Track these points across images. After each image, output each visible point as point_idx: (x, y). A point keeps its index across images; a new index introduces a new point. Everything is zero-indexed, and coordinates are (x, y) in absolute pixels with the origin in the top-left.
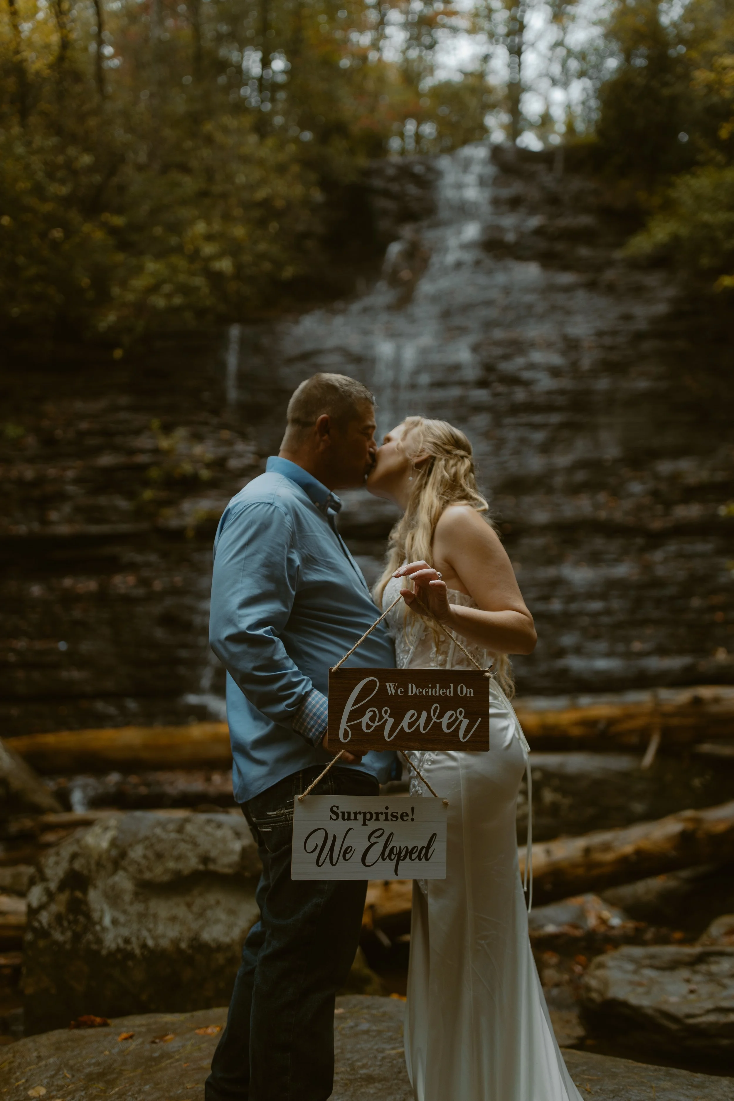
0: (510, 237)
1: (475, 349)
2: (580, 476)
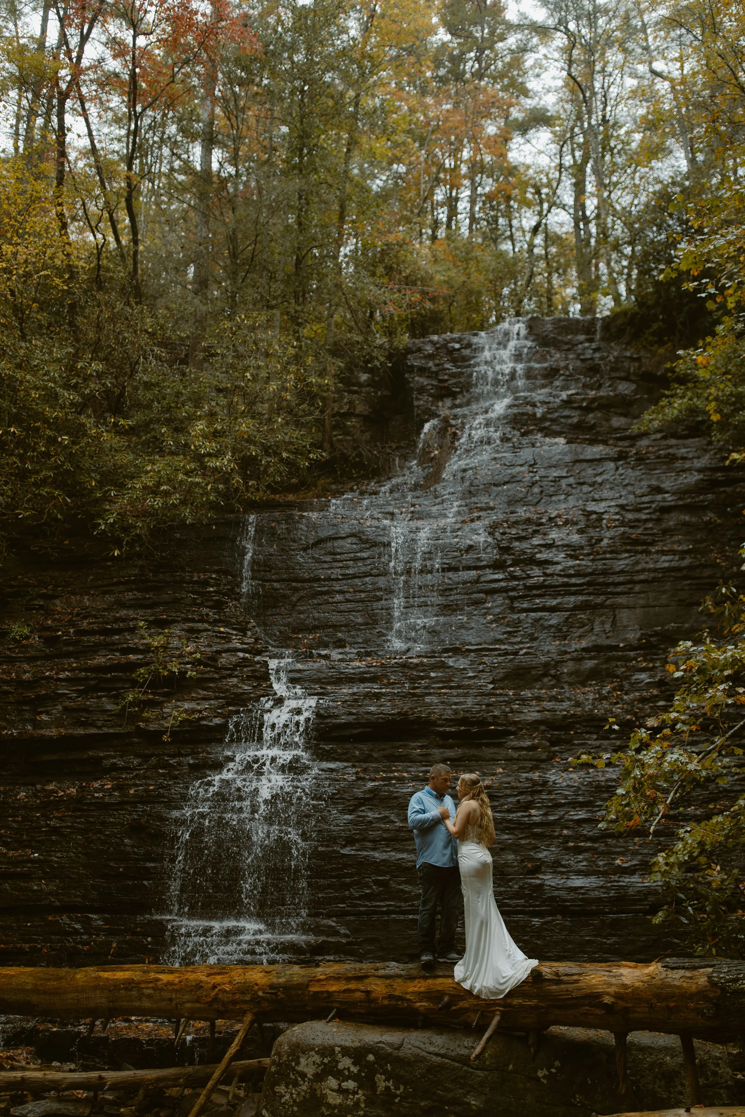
0: (539, 412)
1: (492, 529)
2: (590, 664)
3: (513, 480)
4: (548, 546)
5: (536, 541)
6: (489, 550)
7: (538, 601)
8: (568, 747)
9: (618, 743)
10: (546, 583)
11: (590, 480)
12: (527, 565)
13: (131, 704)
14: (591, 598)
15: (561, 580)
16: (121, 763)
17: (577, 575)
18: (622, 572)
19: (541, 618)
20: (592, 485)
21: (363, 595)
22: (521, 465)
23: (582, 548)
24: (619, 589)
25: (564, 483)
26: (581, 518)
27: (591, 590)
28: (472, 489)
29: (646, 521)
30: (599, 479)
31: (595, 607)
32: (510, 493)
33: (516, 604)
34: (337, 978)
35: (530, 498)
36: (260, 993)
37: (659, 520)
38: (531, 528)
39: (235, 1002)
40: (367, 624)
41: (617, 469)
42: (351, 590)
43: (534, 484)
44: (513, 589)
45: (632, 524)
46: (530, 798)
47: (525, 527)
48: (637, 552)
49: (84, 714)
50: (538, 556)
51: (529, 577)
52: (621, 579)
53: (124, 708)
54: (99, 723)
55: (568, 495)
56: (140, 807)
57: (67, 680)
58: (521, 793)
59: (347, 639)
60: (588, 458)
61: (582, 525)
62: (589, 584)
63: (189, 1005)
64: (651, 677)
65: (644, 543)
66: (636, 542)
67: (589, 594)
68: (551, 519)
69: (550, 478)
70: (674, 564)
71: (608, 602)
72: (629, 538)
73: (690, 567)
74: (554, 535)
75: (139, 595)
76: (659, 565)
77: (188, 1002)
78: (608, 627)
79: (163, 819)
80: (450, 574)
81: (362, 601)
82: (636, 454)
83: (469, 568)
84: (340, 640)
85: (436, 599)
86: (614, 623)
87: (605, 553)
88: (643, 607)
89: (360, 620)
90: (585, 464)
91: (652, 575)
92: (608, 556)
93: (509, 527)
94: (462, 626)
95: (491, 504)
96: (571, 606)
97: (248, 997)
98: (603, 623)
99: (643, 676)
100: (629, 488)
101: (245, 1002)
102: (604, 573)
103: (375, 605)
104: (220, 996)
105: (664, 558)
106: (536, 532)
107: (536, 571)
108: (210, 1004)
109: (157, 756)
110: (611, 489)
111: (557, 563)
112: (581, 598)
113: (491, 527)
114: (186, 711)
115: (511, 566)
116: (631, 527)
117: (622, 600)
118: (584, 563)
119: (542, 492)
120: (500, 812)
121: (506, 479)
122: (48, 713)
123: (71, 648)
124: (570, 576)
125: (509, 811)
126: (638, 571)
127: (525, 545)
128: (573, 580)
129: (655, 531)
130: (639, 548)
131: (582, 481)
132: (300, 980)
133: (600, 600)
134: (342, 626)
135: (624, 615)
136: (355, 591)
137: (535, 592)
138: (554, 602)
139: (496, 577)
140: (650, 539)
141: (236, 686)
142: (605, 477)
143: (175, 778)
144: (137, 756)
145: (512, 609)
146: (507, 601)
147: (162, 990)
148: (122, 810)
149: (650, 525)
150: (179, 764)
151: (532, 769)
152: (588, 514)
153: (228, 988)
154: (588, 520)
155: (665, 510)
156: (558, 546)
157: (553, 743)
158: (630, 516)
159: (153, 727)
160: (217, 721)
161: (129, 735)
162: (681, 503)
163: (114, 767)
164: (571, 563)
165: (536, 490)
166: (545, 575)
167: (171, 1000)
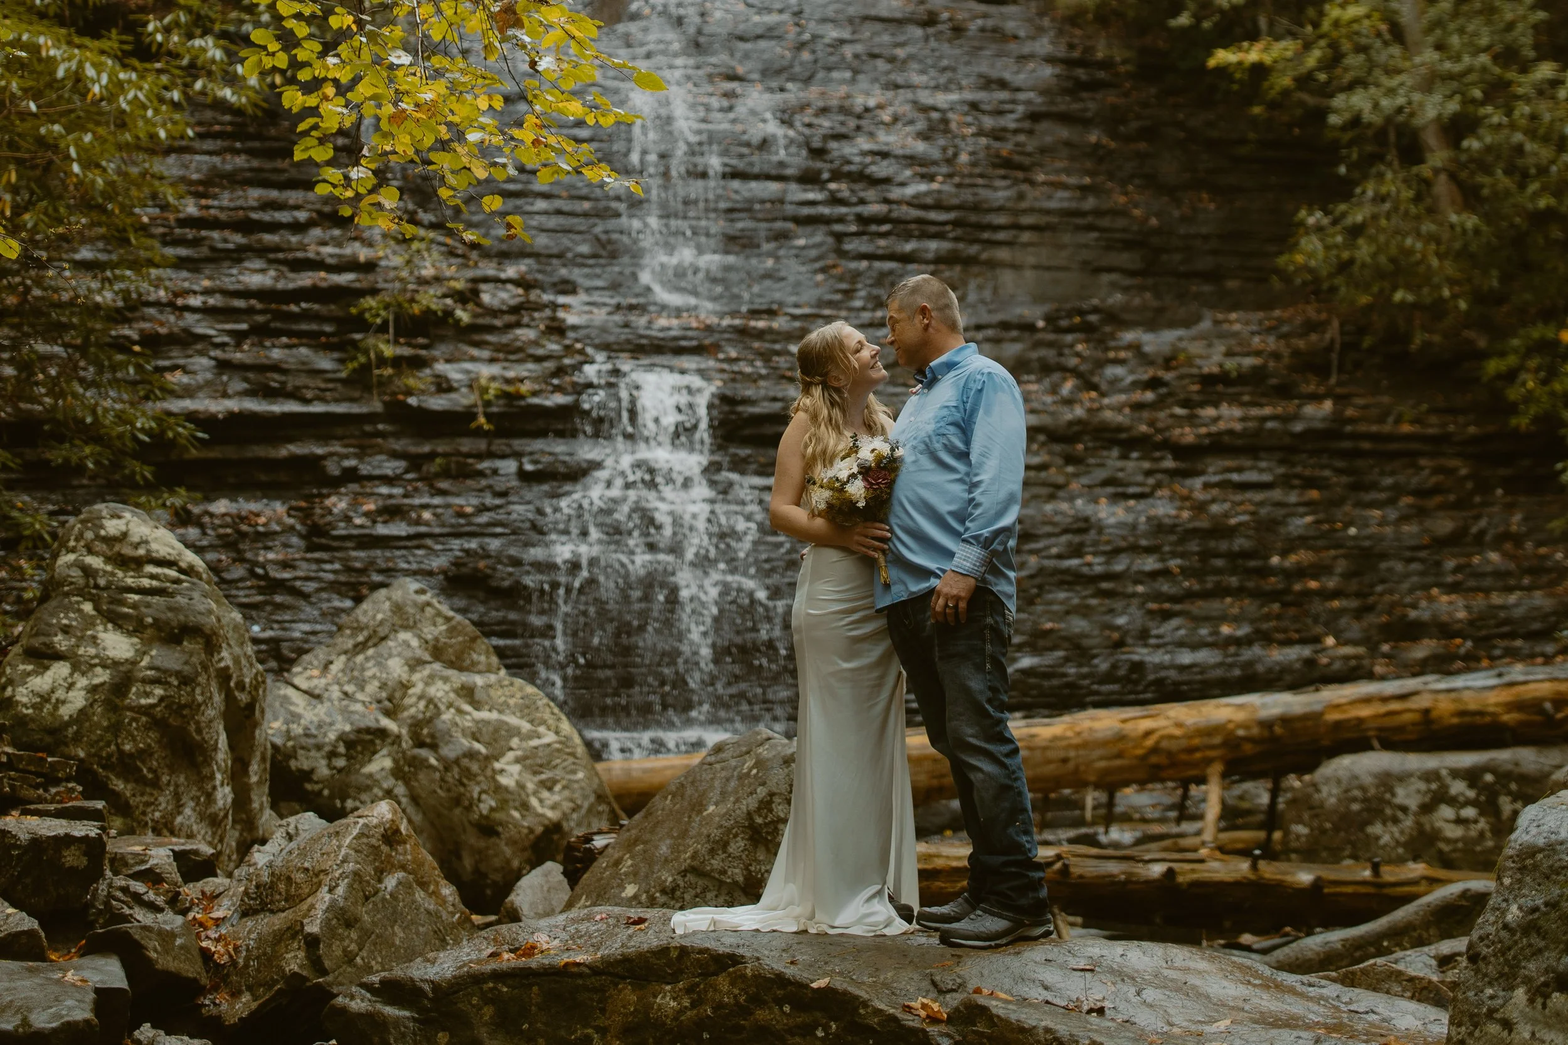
3: (769, 34)
4: (884, 155)
5: (863, 143)
6: (793, 149)
7: (882, 242)
8: (1082, 468)
9: (1147, 465)
10: (894, 215)
11: (886, 52)
12: (854, 181)
13: (382, 361)
14: (961, 246)
15: (915, 213)
16: (365, 469)
17: (938, 206)
18: (1000, 209)
19: (891, 272)
20: (892, 60)
21: (586, 205)
22: (781, 11)
23: (935, 163)
24: (1001, 236)
25: (848, 51)
26: (916, 115)
27: (959, 232)
28: (702, 40)
29: (1016, 132)
30: (901, 53)
31: (968, 262)
32: (766, 56)
33: (850, 246)
34: (1367, 700)
35: (797, 69)
36: (1241, 732)
37: (1030, 132)
38: (852, 123)
39: (1191, 750)
40: (595, 256)
41: (927, 39)
42: (564, 194)
43: (800, 46)
44: (841, 220)
45: (997, 135)
46: (1077, 539)
47: (841, 118)
48: (1016, 182)
49: (276, 376)
50: (873, 168)
51: (862, 202)
52: (1001, 219)
53: (366, 368)
54: (309, 395)
55: (856, 72)
56: (456, 544)
57: (207, 311)
58: (1066, 531)
59: (580, 281)
60: (885, 14)
61: (921, 125)
62: (956, 223)
63: (1102, 764)
64: (1132, 372)
65: (1020, 167)
66: (1007, 164)
67: (956, 239)
68: (867, 110)
69: (827, 41)
70: (1074, 205)
71: (984, 256)
72: (998, 156)
73: (1097, 213)
74: (887, 139)
75: (255, 163)
76: (1053, 205)
77: (1102, 758)
78: (987, 294)
79: (517, 562)
80: (736, 184)
81: (585, 215)
82: (950, 19)
83: (768, 177)
84: (565, 282)
85: (717, 226)
86: (995, 290)
87: (971, 175)
88: (1035, 267)
89: (584, 249)
90: (878, 26)
91: (1043, 220)
92: (980, 181)
93: (816, 115)
94: (768, 275)
95: (740, 70)
96: (930, 256)
97: (1217, 740)
98: (980, 288)
99: (1119, 371)
100: (949, 74)
101: (1213, 747)
102: (976, 208)
103: (612, 224)
104: (1165, 744)
105: (1061, 194)
106: (858, 128)
107: (870, 194)
108: (1143, 758)
109: (445, 455)
110: (923, 72)
111: (903, 184)
112: (945, 246)
113: (784, 111)
114: (493, 378)
115: (830, 180)
116: (997, 139)
117: (1003, 254)
118: (947, 188)
119: (816, 61)
120: (1049, 557)
121: (759, 31)
122: (185, 370)
123: (183, 252)
124: (925, 207)
125: (1060, 557)
126: (1024, 211)
127: (848, 149)
128: (933, 215)
129: (1029, 149)
130: (1020, 175)
131: (876, 51)
132: (1307, 709)
133: (973, 249)
134: (551, 256)
135: (1007, 277)
136: (572, 198)
137: (874, 228)
138: (909, 247)
139: (811, 196)
140: (1026, 161)
141: (536, 343)
142: (909, 50)
143: (503, 494)
144: (395, 455)
145: (842, 254)
146: (830, 240)
147: (1045, 749)
148: (418, 547)
149: (1022, 138)
150: (495, 472)
151: (1052, 497)
152: (925, 109)
153: (1177, 732)
154: (929, 120)
155: (1035, 117)
156: (896, 157)
157: (1070, 460)
158: (988, 122)
159: (438, 403)
160: (559, 399)
161: (371, 418)
162: (1054, 109)
163: (351, 476)
164: (923, 187)
165: (806, 56)
166: (886, 201)
167: (1065, 761)
